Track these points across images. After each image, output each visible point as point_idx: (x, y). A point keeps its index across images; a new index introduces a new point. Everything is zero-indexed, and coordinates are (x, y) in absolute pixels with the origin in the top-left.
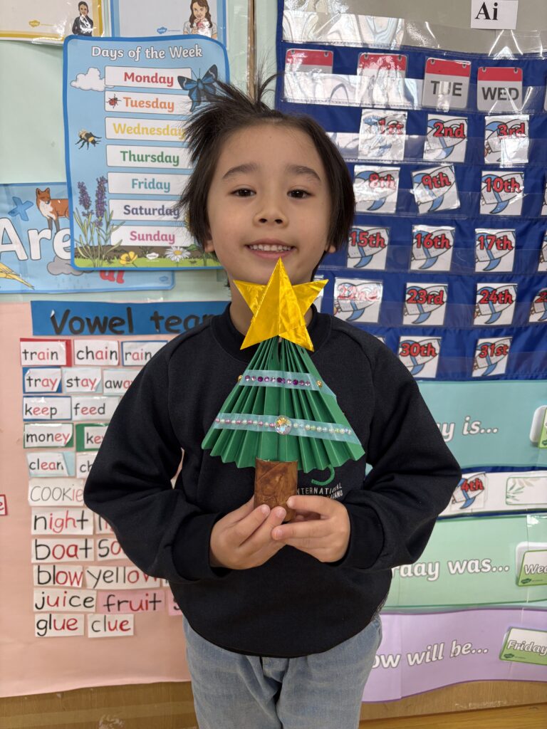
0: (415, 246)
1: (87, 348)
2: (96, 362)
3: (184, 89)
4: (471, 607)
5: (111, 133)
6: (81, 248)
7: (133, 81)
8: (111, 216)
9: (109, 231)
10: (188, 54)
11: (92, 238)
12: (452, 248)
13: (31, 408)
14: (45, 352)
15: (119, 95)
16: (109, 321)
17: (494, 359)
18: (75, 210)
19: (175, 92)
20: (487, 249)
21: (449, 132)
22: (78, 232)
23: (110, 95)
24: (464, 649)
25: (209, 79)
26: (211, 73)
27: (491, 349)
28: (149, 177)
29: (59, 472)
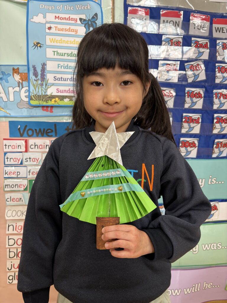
0: (187, 97)
1: (35, 143)
2: (39, 150)
3: (82, 23)
4: (212, 266)
5: (48, 42)
6: (33, 96)
7: (59, 19)
8: (47, 81)
9: (46, 88)
10: (84, 8)
11: (38, 91)
12: (203, 98)
13: (8, 172)
14: (15, 145)
15: (52, 26)
16: (46, 130)
17: (222, 149)
18: (30, 78)
19: (78, 25)
20: (219, 99)
21: (201, 46)
22: (32, 88)
23: (48, 25)
24: (209, 285)
25: (94, 19)
26: (95, 17)
27: (221, 144)
28: (66, 64)
29: (20, 203)
